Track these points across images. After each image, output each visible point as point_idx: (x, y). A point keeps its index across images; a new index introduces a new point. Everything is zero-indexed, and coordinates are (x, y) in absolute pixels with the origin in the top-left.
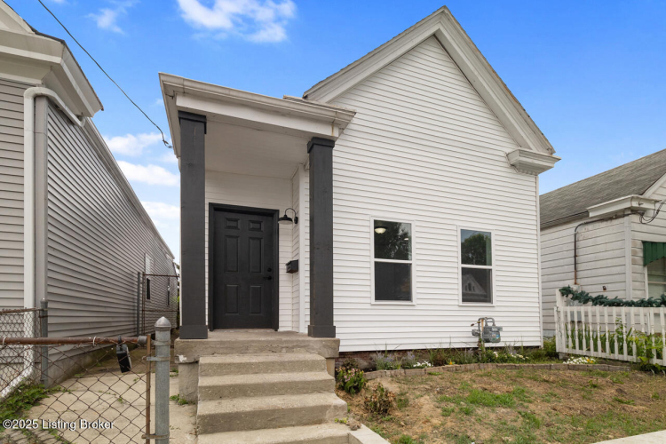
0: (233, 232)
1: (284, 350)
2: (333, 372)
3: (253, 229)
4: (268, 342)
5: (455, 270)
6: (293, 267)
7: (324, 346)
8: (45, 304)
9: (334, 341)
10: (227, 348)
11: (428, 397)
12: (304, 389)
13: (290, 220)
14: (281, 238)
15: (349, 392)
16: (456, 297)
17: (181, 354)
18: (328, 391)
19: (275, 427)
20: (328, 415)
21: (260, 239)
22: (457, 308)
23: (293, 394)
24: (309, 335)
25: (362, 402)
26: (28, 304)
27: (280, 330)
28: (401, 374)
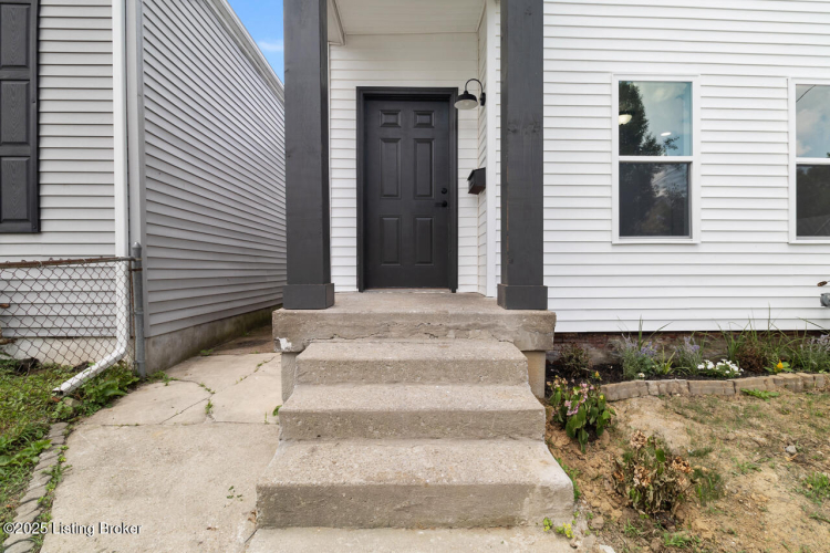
0: (391, 133)
1: (451, 334)
2: (541, 392)
3: (421, 125)
4: (424, 316)
5: (783, 172)
6: (478, 182)
7: (525, 327)
8: (139, 249)
9: (545, 318)
10: (354, 326)
11: (774, 476)
12: (478, 428)
13: (473, 98)
14: (461, 135)
15: (575, 437)
16: (783, 227)
17: (284, 335)
18: (530, 435)
19: (410, 526)
20: (527, 509)
21: (429, 141)
22: (786, 249)
23: (456, 437)
24: (500, 302)
25: (607, 470)
26: (120, 250)
27: (461, 290)
28: (680, 391)
